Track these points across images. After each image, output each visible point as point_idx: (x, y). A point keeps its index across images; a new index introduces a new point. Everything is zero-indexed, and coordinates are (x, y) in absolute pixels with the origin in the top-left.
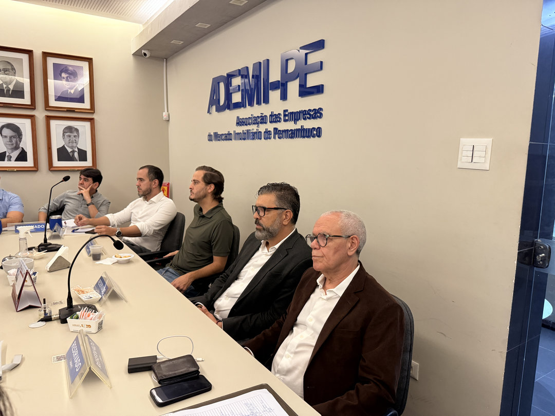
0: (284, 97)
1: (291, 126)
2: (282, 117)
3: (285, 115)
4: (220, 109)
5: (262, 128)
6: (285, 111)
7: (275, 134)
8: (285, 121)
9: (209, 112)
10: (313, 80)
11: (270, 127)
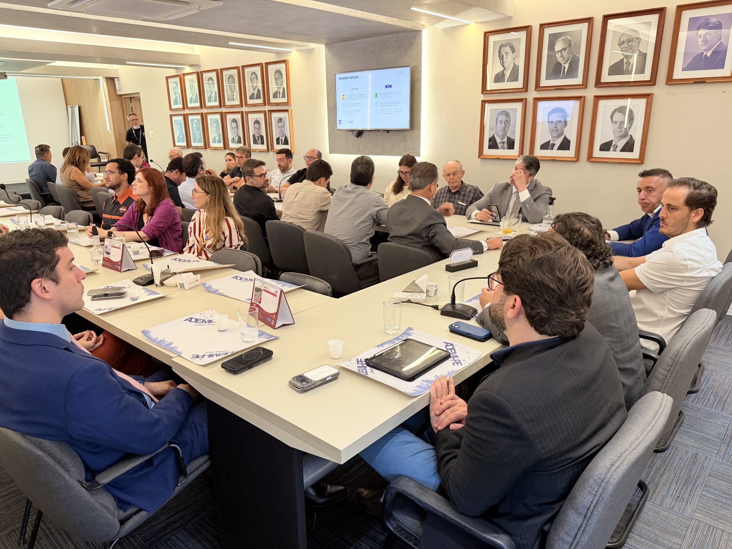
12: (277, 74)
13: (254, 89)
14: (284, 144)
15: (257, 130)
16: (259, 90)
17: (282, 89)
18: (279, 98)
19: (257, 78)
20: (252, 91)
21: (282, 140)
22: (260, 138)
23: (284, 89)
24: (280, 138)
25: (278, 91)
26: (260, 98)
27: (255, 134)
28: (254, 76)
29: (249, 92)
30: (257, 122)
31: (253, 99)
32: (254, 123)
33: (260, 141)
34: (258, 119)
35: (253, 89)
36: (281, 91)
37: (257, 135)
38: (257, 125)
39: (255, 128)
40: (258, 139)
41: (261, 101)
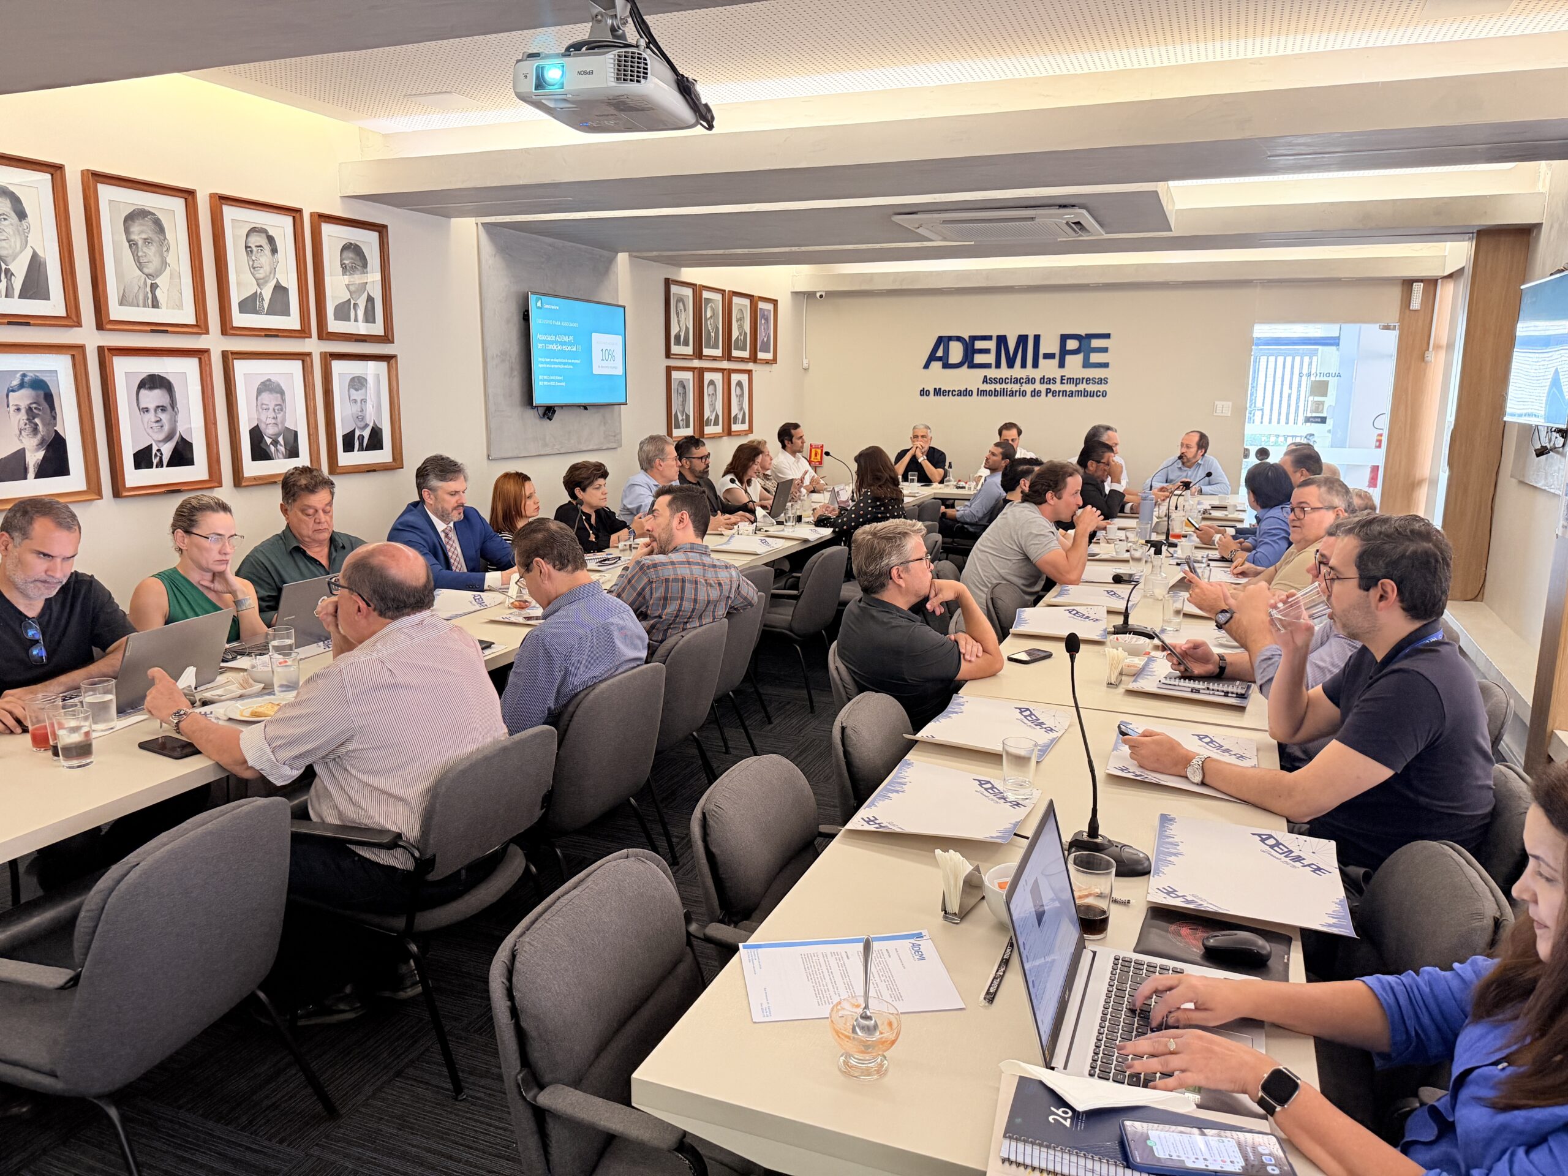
0: (1062, 365)
1: (1070, 387)
2: (1058, 380)
3: (1062, 380)
4: (947, 366)
5: (1029, 388)
6: (1062, 376)
7: (1047, 393)
8: (1062, 383)
9: (926, 366)
10: (1095, 358)
11: (1043, 388)
12: (349, 254)
13: (260, 283)
14: (368, 448)
15: (271, 414)
16: (280, 290)
17: (365, 296)
18: (356, 320)
19: (274, 251)
20: (251, 289)
21: (361, 437)
22: (281, 439)
23: (370, 300)
24: (357, 433)
25: (352, 302)
26: (286, 312)
27: (262, 427)
28: (256, 240)
29: (240, 287)
30: (267, 386)
31: (255, 311)
32: (259, 392)
33: (282, 449)
34: (273, 379)
35: (256, 279)
36: (362, 302)
37: (269, 432)
38: (268, 398)
39: (261, 407)
40: (275, 442)
41: (292, 322)
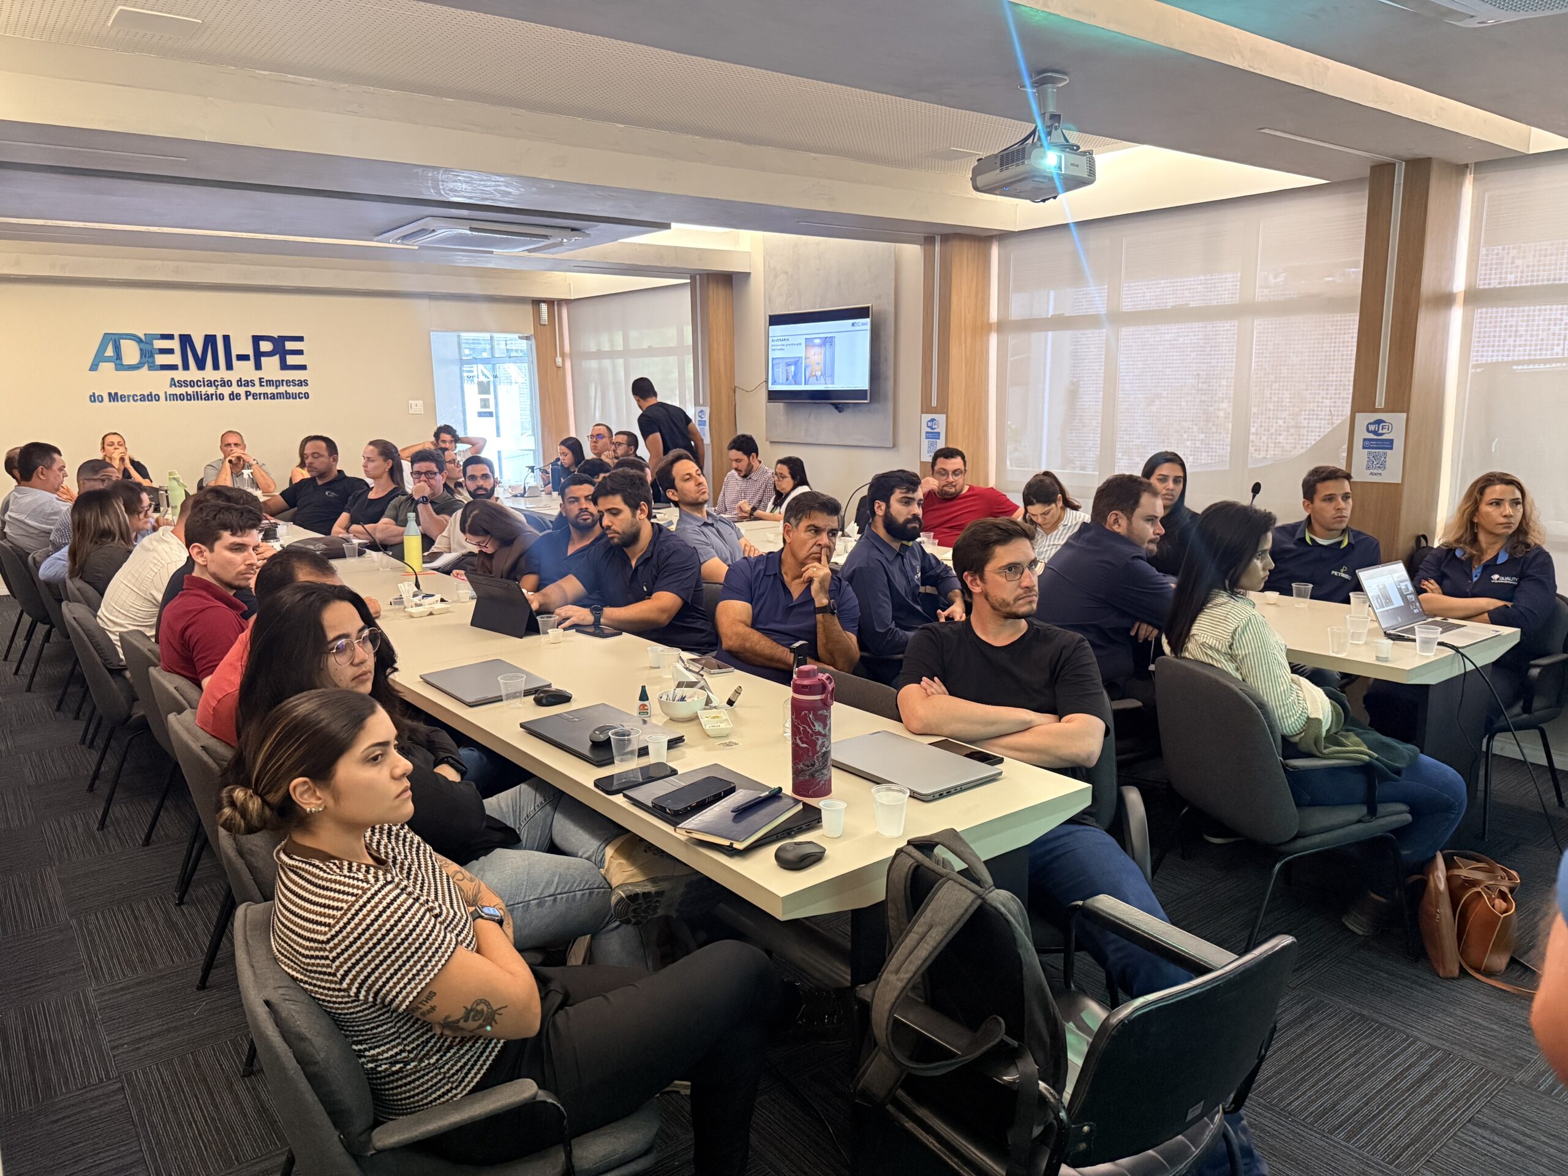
0: (258, 366)
1: (271, 390)
2: (257, 383)
3: (261, 382)
5: (226, 391)
6: (260, 379)
7: (247, 396)
8: (261, 386)
9: (94, 367)
11: (242, 390)
